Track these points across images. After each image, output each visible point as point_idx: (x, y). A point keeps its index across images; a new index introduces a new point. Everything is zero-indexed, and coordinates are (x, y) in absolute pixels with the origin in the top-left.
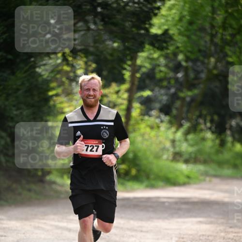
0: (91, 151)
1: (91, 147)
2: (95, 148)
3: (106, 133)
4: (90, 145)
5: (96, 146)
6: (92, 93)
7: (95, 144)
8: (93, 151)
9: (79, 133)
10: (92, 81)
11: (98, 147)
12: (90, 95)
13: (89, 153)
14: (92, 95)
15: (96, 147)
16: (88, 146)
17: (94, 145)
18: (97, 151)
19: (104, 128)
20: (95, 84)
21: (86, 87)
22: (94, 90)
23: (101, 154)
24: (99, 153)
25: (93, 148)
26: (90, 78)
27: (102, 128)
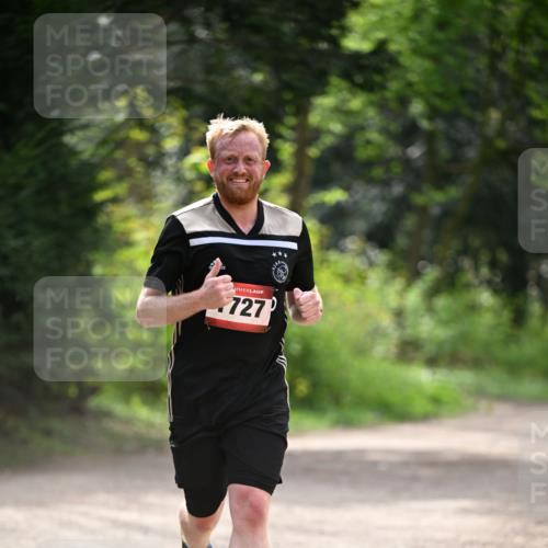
3: (284, 269)
4: (242, 298)
6: (242, 168)
10: (243, 136)
12: (236, 175)
13: (237, 318)
14: (243, 175)
16: (237, 300)
19: (278, 258)
20: (250, 144)
21: (226, 153)
22: (248, 160)
23: (266, 323)
24: (264, 320)
25: (250, 306)
26: (235, 128)
27: (274, 255)
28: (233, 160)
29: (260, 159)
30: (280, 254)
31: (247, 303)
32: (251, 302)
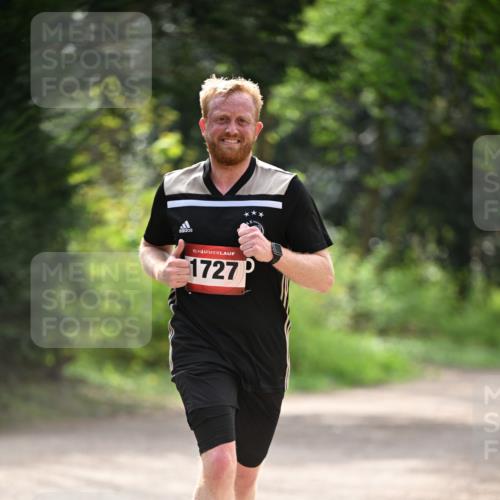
0: (216, 276)
1: (215, 265)
2: (228, 269)
4: (213, 261)
5: (228, 264)
6: (234, 128)
7: (227, 257)
8: (222, 277)
9: (185, 227)
10: (236, 96)
11: (235, 266)
12: (228, 135)
13: (210, 282)
14: (235, 136)
15: (231, 267)
16: (209, 263)
17: (225, 262)
18: (231, 277)
21: (219, 113)
22: (240, 121)
25: (222, 268)
26: (229, 87)
27: (247, 214)
28: (225, 120)
29: (253, 121)
30: (254, 213)
31: (219, 266)
32: (222, 264)
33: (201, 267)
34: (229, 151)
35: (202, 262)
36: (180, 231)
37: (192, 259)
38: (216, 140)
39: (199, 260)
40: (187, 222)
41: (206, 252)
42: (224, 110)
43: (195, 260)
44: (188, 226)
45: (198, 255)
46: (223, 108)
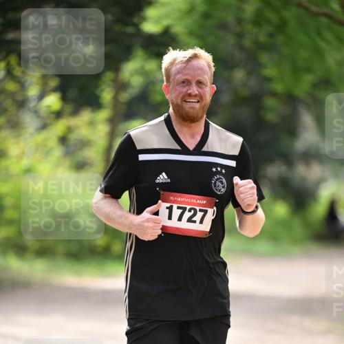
0: (190, 220)
1: (190, 211)
2: (200, 215)
3: (222, 183)
4: (188, 207)
5: (200, 210)
6: (194, 90)
8: (195, 222)
9: (163, 178)
10: (195, 62)
11: (205, 212)
12: (190, 95)
13: (184, 225)
14: (196, 96)
15: (202, 214)
16: (185, 209)
17: (198, 209)
18: (201, 222)
19: (217, 173)
22: (199, 83)
23: (208, 229)
24: (206, 227)
25: (195, 214)
26: (188, 56)
27: (214, 170)
28: (186, 83)
29: (209, 84)
30: (219, 169)
31: (193, 211)
32: (195, 210)
33: (176, 213)
34: (191, 110)
35: (178, 208)
36: (157, 181)
37: (168, 205)
38: (179, 101)
39: (175, 206)
40: (164, 174)
41: (182, 200)
42: (185, 75)
43: (172, 207)
44: (166, 177)
45: (175, 202)
46: (185, 72)
